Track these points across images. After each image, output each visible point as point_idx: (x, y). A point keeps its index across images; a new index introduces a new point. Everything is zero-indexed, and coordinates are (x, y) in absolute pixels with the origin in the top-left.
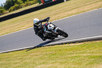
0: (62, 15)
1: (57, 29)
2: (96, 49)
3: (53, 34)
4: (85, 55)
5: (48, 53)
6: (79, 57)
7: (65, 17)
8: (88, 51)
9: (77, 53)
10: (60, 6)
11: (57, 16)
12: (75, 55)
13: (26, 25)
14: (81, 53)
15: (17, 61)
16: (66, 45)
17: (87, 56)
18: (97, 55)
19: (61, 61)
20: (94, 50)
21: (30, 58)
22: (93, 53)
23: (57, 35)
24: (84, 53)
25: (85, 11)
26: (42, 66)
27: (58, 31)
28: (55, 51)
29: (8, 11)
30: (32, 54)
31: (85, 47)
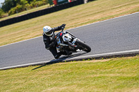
0: (81, 21)
1: (75, 40)
2: (127, 68)
3: (70, 47)
4: (112, 75)
5: (61, 71)
6: (104, 77)
7: (86, 23)
8: (117, 71)
9: (101, 73)
10: (78, 10)
11: (74, 22)
12: (98, 75)
13: (32, 34)
14: (107, 73)
15: (20, 81)
16: (87, 61)
17: (116, 77)
18: (129, 75)
19: (79, 82)
20: (125, 70)
21: (37, 78)
22: (123, 73)
23: (76, 49)
24: (110, 72)
25: (113, 17)
26: (54, 88)
27: (77, 43)
28: (72, 69)
29: (7, 14)
30: (40, 72)
31: (112, 65)
